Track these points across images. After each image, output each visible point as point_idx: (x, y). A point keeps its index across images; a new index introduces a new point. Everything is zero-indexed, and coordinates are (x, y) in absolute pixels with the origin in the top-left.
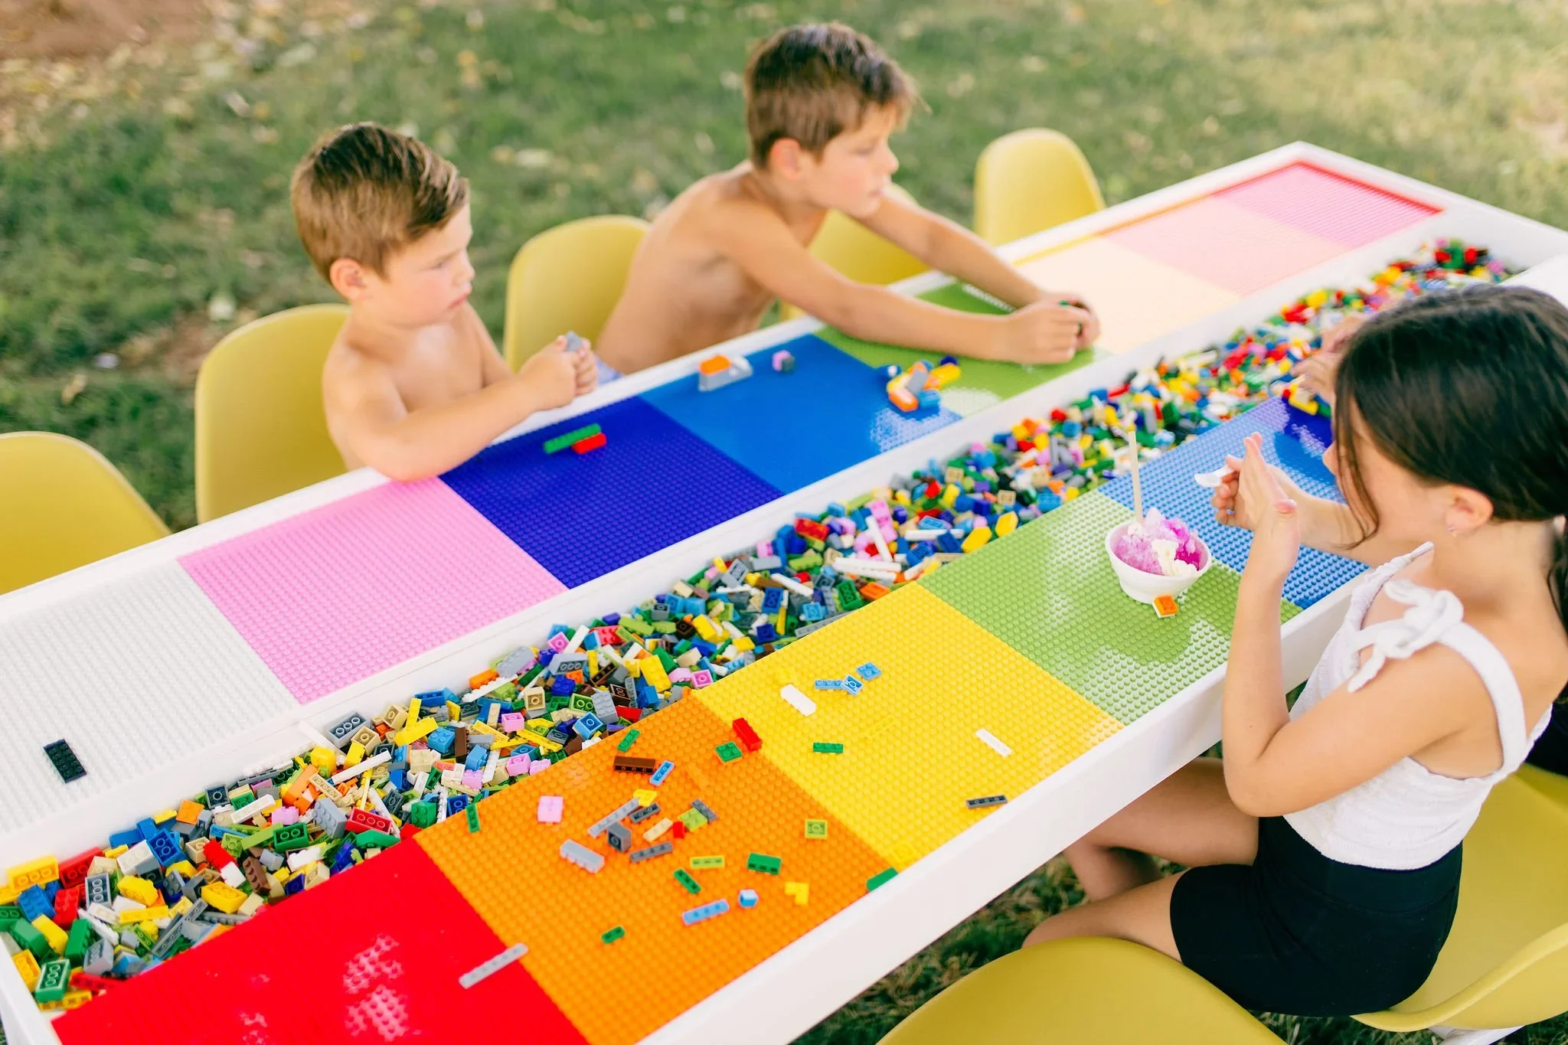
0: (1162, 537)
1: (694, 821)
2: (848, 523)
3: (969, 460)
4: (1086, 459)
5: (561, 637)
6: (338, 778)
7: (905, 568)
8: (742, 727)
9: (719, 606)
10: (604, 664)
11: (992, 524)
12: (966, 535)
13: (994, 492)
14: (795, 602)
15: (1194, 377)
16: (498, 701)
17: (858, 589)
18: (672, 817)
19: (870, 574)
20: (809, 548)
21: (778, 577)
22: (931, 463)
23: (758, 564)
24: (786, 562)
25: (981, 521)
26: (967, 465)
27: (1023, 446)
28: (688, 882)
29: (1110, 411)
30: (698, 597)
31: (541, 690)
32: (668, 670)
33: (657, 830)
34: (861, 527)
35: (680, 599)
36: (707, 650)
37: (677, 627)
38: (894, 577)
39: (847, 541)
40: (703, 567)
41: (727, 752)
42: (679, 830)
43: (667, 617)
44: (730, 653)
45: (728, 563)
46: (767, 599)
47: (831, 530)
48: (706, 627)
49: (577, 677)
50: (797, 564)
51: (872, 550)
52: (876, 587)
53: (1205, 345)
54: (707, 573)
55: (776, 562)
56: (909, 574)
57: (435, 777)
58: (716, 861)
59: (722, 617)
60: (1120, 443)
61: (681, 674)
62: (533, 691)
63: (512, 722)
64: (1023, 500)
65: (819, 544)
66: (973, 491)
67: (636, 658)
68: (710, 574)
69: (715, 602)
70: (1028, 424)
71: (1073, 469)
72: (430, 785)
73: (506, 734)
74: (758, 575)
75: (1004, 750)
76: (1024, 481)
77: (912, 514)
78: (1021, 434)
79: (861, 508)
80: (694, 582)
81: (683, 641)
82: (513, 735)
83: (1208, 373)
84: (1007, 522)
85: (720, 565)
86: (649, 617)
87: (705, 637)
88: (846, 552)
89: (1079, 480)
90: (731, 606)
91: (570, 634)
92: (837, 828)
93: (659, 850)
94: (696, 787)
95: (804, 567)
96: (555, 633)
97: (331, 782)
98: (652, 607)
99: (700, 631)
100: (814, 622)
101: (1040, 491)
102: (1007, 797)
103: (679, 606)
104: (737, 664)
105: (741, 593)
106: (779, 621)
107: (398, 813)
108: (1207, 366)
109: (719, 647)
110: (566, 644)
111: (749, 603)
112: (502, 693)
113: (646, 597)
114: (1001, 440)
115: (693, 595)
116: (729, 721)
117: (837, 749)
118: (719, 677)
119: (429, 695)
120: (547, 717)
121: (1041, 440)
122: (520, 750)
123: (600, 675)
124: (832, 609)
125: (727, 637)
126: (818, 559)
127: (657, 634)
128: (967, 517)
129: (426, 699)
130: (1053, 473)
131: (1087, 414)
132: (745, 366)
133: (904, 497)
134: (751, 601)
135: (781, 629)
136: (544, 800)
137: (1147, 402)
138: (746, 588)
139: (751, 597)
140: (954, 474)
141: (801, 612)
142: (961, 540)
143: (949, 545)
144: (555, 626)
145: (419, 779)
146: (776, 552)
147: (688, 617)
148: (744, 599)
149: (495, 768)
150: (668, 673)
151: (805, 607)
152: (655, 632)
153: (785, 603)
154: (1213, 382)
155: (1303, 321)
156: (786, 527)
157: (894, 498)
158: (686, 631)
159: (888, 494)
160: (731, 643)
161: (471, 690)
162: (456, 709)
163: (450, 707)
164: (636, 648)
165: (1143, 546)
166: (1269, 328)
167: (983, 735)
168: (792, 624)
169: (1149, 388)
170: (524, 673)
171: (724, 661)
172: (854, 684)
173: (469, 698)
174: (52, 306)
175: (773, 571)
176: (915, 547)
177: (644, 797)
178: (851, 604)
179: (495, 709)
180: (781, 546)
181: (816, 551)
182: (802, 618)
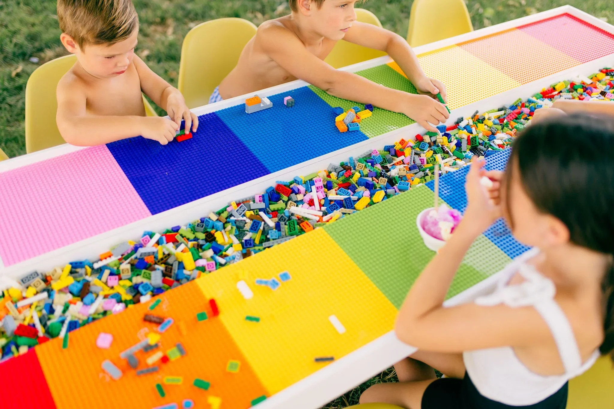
0: (445, 220)
1: (174, 354)
2: (302, 188)
3: (369, 159)
4: (427, 163)
5: (147, 238)
6: (20, 304)
7: (325, 214)
8: (213, 303)
9: (229, 227)
10: (166, 253)
11: (371, 195)
12: (359, 199)
13: (377, 177)
14: (266, 228)
15: (490, 123)
16: (109, 269)
17: (298, 224)
18: (164, 351)
19: (306, 216)
20: (281, 199)
21: (262, 214)
22: (351, 159)
23: (253, 206)
24: (267, 206)
25: (367, 192)
26: (368, 162)
27: (397, 154)
28: (161, 389)
29: (445, 138)
30: (220, 221)
31: (129, 266)
32: (195, 259)
33: (154, 358)
34: (308, 190)
35: (211, 221)
36: (218, 250)
37: (206, 236)
38: (317, 218)
39: (300, 197)
40: (227, 205)
41: (201, 316)
42: (165, 359)
43: (202, 231)
44: (229, 252)
45: (238, 204)
46: (253, 225)
47: (293, 191)
48: (220, 237)
49: (150, 260)
50: (273, 207)
51: (311, 203)
52: (307, 224)
53: (500, 106)
54: (228, 209)
55: (263, 205)
56: (325, 218)
57: (66, 308)
58: (178, 380)
59: (230, 232)
60: (446, 155)
61: (202, 262)
62: (125, 266)
63: (113, 281)
64: (391, 182)
65: (285, 198)
66: (367, 176)
67: (182, 251)
68: (229, 209)
69: (228, 224)
70: (402, 142)
71: (420, 168)
72: (64, 311)
73: (108, 287)
74: (252, 212)
75: (341, 329)
76: (394, 173)
77: (335, 185)
78: (398, 147)
79: (311, 180)
80: (219, 214)
81: (208, 243)
82: (112, 288)
83: (497, 121)
84: (379, 195)
85: (234, 205)
86: (194, 230)
87: (219, 243)
88: (298, 203)
89: (421, 174)
90: (235, 228)
91: (151, 235)
92: (245, 366)
93: (153, 370)
94: (180, 333)
95: (276, 209)
96: (145, 235)
97: (16, 306)
98: (196, 224)
99: (217, 239)
100: (273, 239)
101: (401, 178)
102: (335, 357)
103: (210, 225)
104: (231, 258)
105: (242, 220)
106: (258, 237)
107: (45, 325)
108: (499, 118)
109: (226, 247)
110: (149, 241)
111: (244, 226)
112: (112, 265)
113: (196, 218)
114: (388, 149)
115: (218, 220)
116: (208, 297)
117: (257, 320)
118: (221, 265)
119: (76, 263)
120: (130, 280)
121: (407, 151)
122: (113, 296)
123: (162, 259)
124: (283, 234)
125: (231, 242)
126: (283, 205)
127: (196, 239)
128: (361, 189)
129: (74, 265)
130: (410, 169)
131: (433, 139)
132: (268, 102)
133: (334, 175)
134: (246, 225)
135: (257, 242)
136: (102, 335)
137: (464, 134)
138: (244, 218)
139: (246, 223)
140: (360, 166)
141: (268, 234)
142: (355, 201)
143: (349, 204)
144: (145, 232)
145: (58, 310)
146: (264, 201)
147: (213, 231)
148: (242, 225)
149: (99, 305)
150: (195, 261)
151: (270, 231)
152: (195, 237)
153: (262, 228)
154: (500, 127)
155: (551, 98)
156: (271, 187)
157: (329, 176)
158: (210, 238)
159: (325, 174)
160: (232, 246)
161: (97, 262)
162: (89, 270)
163: (86, 269)
164: (182, 247)
165: (435, 223)
166: (534, 99)
167: (333, 320)
168: (263, 240)
169: (467, 128)
170: (126, 255)
171: (226, 256)
172: (275, 284)
173: (96, 266)
174: (15, 33)
175: (260, 210)
176: (333, 203)
177: (153, 339)
178: (293, 232)
179: (107, 272)
180: (267, 198)
181: (284, 201)
182: (268, 236)
